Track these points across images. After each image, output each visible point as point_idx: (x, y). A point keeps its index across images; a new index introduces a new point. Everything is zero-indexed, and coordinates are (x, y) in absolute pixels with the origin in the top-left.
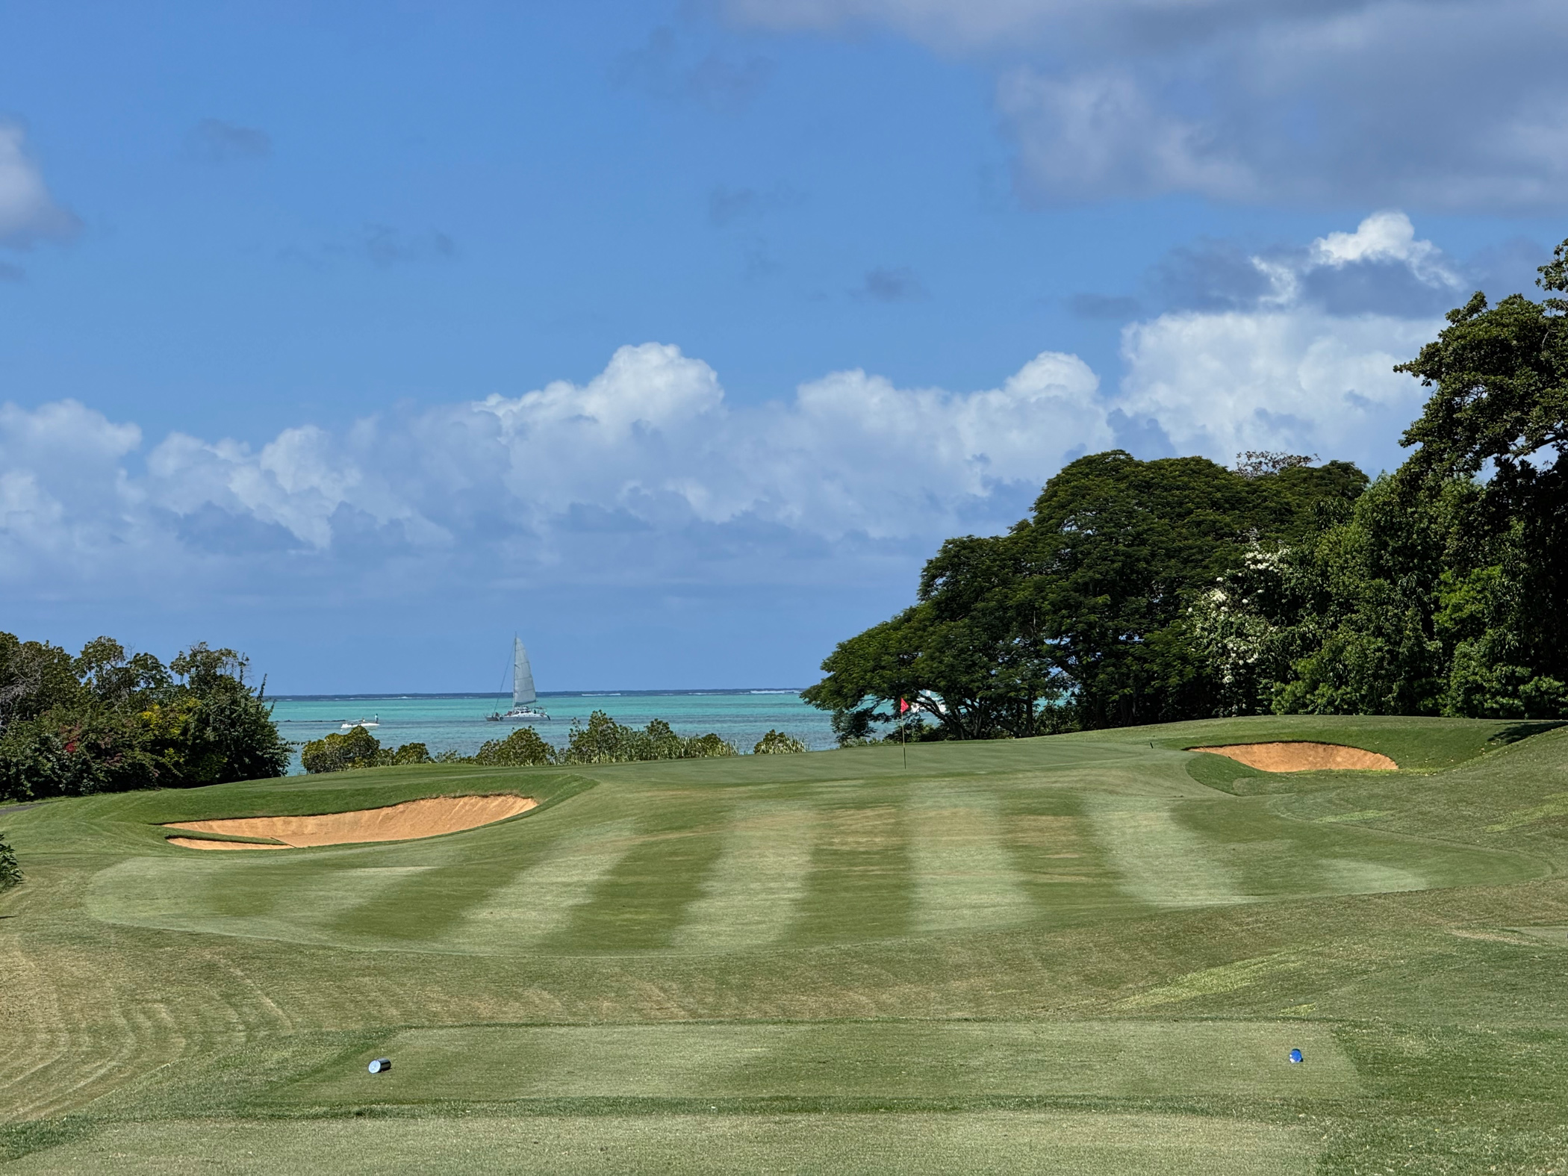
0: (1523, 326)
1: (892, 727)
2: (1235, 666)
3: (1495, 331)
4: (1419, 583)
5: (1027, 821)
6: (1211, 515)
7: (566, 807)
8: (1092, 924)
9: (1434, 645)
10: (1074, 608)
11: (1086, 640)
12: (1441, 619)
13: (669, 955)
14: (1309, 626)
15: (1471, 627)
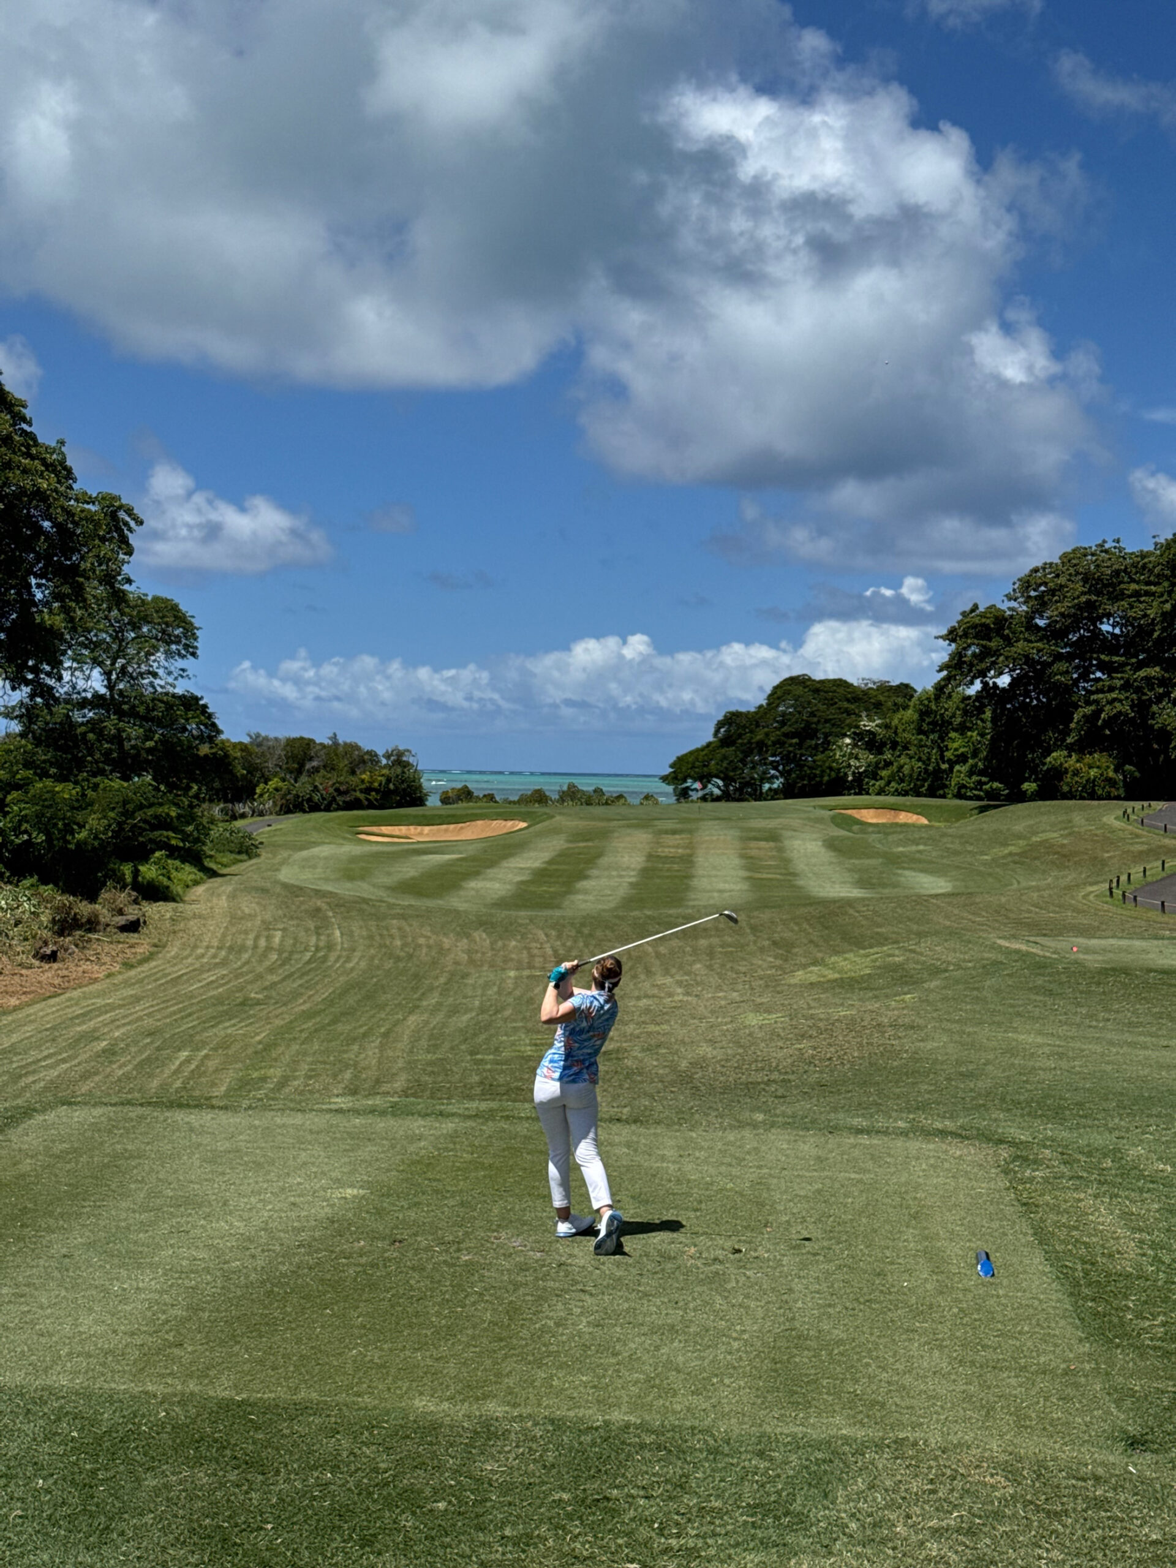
0: (996, 618)
1: (700, 794)
2: (854, 773)
3: (984, 620)
4: (939, 738)
5: (753, 844)
6: (846, 705)
7: (538, 827)
8: (780, 906)
9: (945, 766)
10: (782, 744)
11: (787, 759)
12: (948, 755)
13: (557, 913)
14: (888, 756)
15: (962, 759)
